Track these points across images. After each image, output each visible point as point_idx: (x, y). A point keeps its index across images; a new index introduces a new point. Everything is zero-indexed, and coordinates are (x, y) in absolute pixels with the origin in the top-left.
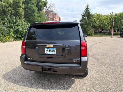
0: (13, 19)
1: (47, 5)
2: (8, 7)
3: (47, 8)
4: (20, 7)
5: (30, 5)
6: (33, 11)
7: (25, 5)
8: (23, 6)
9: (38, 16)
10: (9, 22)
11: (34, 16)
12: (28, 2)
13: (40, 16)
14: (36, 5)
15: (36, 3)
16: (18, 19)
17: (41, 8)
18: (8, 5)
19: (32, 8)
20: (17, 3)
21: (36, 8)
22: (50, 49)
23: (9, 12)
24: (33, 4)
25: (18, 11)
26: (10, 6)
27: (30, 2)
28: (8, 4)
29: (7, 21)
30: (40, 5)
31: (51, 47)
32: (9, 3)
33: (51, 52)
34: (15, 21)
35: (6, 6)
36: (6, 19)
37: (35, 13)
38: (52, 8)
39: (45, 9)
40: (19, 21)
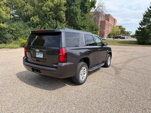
0: (53, 24)
1: (96, 5)
2: (49, 12)
3: (96, 8)
4: (61, 10)
5: (72, 7)
6: (76, 14)
7: (67, 8)
8: (65, 9)
9: (82, 19)
10: (50, 27)
11: (76, 20)
12: (71, 4)
13: (85, 19)
14: (79, 6)
16: (58, 23)
17: (86, 9)
18: (49, 10)
19: (75, 11)
20: (58, 6)
21: (79, 10)
22: (39, 53)
23: (50, 16)
24: (76, 5)
25: (59, 15)
26: (51, 10)
27: (73, 3)
28: (49, 8)
29: (47, 26)
32: (51, 7)
33: (39, 56)
34: (55, 25)
35: (47, 11)
36: (47, 23)
37: (78, 16)
38: (102, 8)
39: (93, 10)
40: (59, 25)
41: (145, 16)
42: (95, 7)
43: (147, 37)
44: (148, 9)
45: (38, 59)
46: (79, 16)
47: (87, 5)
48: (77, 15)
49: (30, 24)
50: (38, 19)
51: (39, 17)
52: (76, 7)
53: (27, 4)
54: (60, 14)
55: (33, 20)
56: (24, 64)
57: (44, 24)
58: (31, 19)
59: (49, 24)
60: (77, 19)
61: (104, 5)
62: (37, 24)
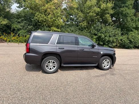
5: (122, 9)
6: (125, 15)
7: (115, 10)
8: (111, 12)
9: (136, 20)
12: (121, 6)
14: (131, 7)
15: (133, 5)
16: (103, 26)
18: (95, 15)
19: (124, 13)
23: (96, 20)
25: (104, 18)
32: (97, 12)
36: (92, 27)
48: (127, 16)
49: (80, 28)
50: (85, 24)
51: (87, 22)
52: (127, 8)
53: (80, 12)
54: (106, 18)
59: (94, 28)
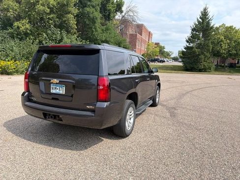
0: (56, 35)
1: (124, 9)
2: (49, 14)
3: (123, 14)
4: (69, 12)
5: (88, 9)
6: (93, 21)
7: (79, 9)
8: (75, 11)
9: (103, 30)
10: (50, 40)
11: (94, 30)
12: (86, 4)
13: (107, 29)
14: (99, 9)
15: (100, 6)
16: (64, 33)
17: (109, 15)
18: (49, 10)
19: (91, 15)
20: (64, 5)
21: (98, 15)
22: (57, 86)
23: (51, 22)
24: (93, 7)
25: (65, 21)
26: (52, 11)
27: (89, 3)
28: (48, 8)
29: (45, 38)
30: (108, 8)
31: (57, 83)
32: (52, 6)
33: (57, 91)
34: (59, 37)
35: (45, 12)
36: (44, 34)
37: (96, 25)
38: (132, 15)
39: (118, 16)
40: (65, 38)
41: (193, 30)
42: (122, 12)
43: (197, 60)
44: (198, 20)
45: (56, 97)
46: (98, 25)
47: (110, 7)
48: (95, 22)
49: (12, 33)
50: (28, 26)
51: (30, 22)
52: (94, 10)
54: (68, 20)
55: (18, 27)
56: (24, 105)
57: (38, 34)
58: (16, 24)
59: (47, 35)
60: (95, 28)
61: (135, 9)
62: (26, 34)
